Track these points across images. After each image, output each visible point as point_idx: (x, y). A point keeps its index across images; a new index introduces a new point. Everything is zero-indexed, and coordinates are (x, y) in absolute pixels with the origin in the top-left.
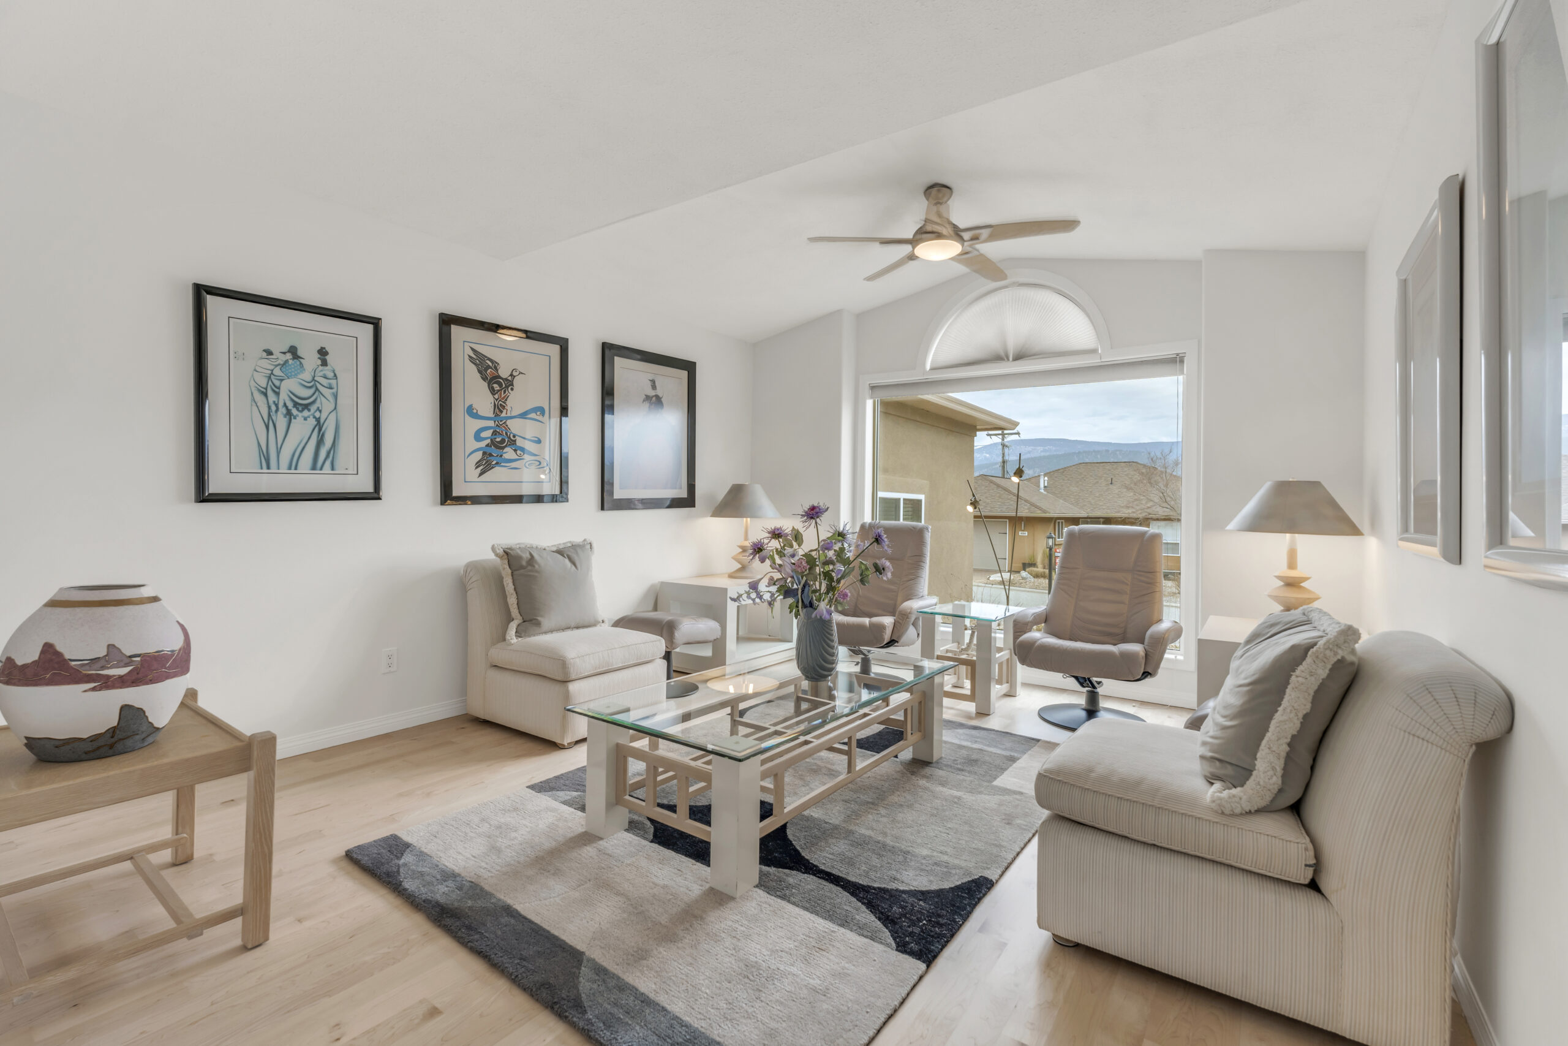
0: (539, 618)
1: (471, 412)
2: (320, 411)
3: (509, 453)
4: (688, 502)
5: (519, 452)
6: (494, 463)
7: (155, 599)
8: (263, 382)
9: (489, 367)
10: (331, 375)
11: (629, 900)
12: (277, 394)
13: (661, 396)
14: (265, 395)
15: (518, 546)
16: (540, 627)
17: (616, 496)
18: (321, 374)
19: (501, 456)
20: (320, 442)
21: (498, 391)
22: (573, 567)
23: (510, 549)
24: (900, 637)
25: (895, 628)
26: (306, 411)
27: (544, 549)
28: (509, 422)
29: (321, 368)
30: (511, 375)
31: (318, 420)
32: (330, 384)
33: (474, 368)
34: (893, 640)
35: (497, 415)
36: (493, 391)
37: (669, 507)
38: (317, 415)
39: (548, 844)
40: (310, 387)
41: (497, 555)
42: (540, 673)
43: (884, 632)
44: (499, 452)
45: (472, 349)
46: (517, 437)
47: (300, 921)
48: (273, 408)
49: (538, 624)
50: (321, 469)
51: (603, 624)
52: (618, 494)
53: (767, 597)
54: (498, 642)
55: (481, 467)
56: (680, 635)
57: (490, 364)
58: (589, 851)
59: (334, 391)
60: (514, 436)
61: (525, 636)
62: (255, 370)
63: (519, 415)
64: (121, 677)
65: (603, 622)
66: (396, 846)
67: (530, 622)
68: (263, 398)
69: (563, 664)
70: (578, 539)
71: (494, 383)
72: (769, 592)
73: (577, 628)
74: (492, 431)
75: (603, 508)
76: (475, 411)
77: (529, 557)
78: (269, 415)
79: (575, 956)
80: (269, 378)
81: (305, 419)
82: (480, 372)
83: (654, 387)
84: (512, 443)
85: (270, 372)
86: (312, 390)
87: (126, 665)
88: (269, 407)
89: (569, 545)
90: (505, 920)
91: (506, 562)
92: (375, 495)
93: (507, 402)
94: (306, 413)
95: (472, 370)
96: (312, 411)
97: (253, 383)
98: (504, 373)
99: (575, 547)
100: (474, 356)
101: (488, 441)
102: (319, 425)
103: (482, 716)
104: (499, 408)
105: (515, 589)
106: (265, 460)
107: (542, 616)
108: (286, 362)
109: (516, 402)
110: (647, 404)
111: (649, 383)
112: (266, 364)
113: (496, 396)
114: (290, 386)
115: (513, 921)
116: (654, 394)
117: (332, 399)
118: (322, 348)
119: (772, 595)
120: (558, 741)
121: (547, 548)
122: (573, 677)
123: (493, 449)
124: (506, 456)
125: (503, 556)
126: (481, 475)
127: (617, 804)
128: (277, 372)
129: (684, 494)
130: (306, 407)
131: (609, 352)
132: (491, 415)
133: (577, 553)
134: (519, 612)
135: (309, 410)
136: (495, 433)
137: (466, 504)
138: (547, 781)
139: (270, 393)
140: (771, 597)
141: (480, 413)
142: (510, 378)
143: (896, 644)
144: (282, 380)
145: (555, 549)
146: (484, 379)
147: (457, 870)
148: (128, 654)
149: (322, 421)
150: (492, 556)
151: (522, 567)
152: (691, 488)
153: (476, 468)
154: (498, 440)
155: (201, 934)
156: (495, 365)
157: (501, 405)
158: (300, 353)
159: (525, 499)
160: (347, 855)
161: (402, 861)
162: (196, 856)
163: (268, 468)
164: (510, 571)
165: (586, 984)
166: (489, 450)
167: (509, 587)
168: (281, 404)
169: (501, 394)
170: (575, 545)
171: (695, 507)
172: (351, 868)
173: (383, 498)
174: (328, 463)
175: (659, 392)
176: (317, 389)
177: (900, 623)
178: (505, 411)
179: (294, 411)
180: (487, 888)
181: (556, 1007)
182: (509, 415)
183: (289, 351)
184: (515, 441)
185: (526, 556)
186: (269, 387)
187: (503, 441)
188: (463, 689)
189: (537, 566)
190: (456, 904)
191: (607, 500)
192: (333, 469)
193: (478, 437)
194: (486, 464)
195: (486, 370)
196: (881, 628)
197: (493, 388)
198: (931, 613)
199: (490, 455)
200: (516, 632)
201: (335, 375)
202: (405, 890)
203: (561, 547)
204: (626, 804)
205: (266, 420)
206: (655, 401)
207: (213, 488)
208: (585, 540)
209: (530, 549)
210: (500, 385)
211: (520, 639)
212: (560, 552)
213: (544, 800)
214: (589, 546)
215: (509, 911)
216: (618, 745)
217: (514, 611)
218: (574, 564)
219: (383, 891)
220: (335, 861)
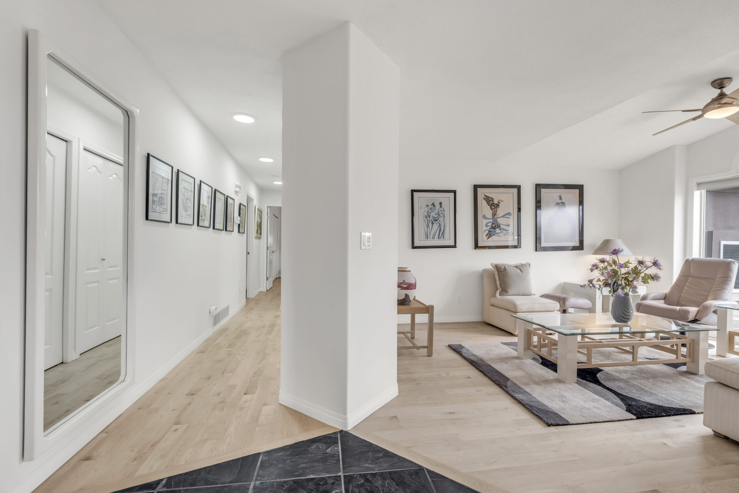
0: (508, 290)
1: (484, 217)
2: (440, 221)
3: (498, 230)
4: (580, 247)
5: (501, 230)
6: (492, 234)
7: (410, 271)
8: (426, 214)
9: (490, 200)
10: (443, 210)
11: (527, 373)
12: (430, 217)
13: (564, 202)
14: (427, 218)
15: (500, 264)
16: (508, 293)
17: (542, 246)
18: (440, 210)
19: (495, 232)
20: (440, 230)
21: (494, 208)
22: (521, 272)
23: (498, 265)
24: (701, 318)
25: (698, 313)
26: (436, 221)
27: (510, 265)
28: (498, 220)
29: (440, 208)
30: (498, 202)
31: (439, 224)
32: (442, 213)
33: (485, 202)
34: (697, 320)
35: (493, 217)
36: (492, 209)
37: (571, 250)
38: (439, 222)
39: (504, 356)
40: (437, 214)
41: (493, 267)
42: (507, 308)
43: (688, 314)
44: (494, 230)
45: (485, 195)
46: (501, 225)
47: (439, 355)
48: (429, 221)
49: (507, 292)
50: (440, 239)
51: (534, 296)
52: (543, 244)
53: (597, 286)
54: (493, 297)
55: (488, 236)
56: (568, 303)
57: (491, 199)
58: (517, 361)
59: (444, 215)
60: (500, 224)
61: (502, 296)
62: (425, 211)
63: (502, 216)
64: (405, 287)
65: (534, 295)
66: (461, 347)
67: (504, 291)
68: (426, 219)
69: (515, 306)
70: (524, 262)
71: (493, 206)
72: (598, 284)
73: (523, 295)
74: (491, 223)
75: (536, 250)
76: (486, 217)
77: (504, 268)
78: (428, 224)
79: (508, 379)
80: (428, 213)
81: (436, 224)
82: (487, 203)
83: (561, 199)
84: (499, 227)
85: (428, 211)
86: (438, 215)
87: (406, 285)
88: (428, 221)
89: (520, 264)
90: (489, 367)
91: (496, 269)
92: (455, 246)
93: (497, 212)
94: (436, 222)
95: (484, 202)
96: (438, 221)
97: (424, 215)
98: (496, 202)
99: (522, 265)
100: (485, 198)
101: (490, 227)
102: (440, 225)
103: (488, 322)
104: (494, 215)
105: (499, 279)
106: (427, 237)
107: (508, 289)
108: (432, 208)
109: (500, 212)
110: (557, 207)
111: (558, 198)
112: (427, 209)
113: (493, 211)
114: (433, 214)
115: (491, 368)
116: (561, 202)
117: (443, 218)
118: (441, 202)
119: (600, 286)
120: (513, 333)
121: (511, 265)
122: (519, 311)
123: (492, 230)
124: (497, 232)
125: (495, 267)
126: (488, 238)
127: (528, 349)
128: (430, 211)
129: (577, 244)
130: (437, 220)
131: (538, 187)
132: (491, 217)
133: (523, 267)
134: (501, 287)
135: (437, 221)
136: (493, 224)
137: (486, 249)
138: (508, 343)
139: (428, 217)
140: (599, 286)
141: (487, 217)
142: (498, 203)
143: (699, 322)
144: (431, 213)
145: (514, 265)
146: (489, 205)
147: (477, 355)
148: (407, 282)
149: (440, 224)
150: (491, 267)
151: (501, 271)
152: (581, 242)
153: (486, 236)
154: (494, 226)
155: (419, 349)
156: (493, 199)
157: (495, 213)
158: (435, 205)
159: (509, 247)
160: (449, 346)
161: (462, 350)
162: (415, 338)
163: (428, 239)
164: (497, 273)
165: (509, 384)
166: (491, 230)
167: (497, 278)
168: (430, 220)
169: (495, 210)
170: (523, 265)
171: (583, 250)
172: (449, 348)
173: (457, 247)
174: (442, 237)
175: (563, 201)
176: (439, 215)
177: (702, 311)
178: (496, 216)
179: (434, 222)
180: (485, 360)
181: (500, 385)
182: (498, 217)
183: (432, 205)
184: (500, 226)
185: (503, 267)
186: (428, 216)
187: (495, 226)
188: (482, 313)
189: (507, 271)
190: (476, 361)
191: (538, 247)
192: (443, 238)
193: (487, 226)
194: (490, 235)
195: (489, 202)
196: (688, 312)
197: (492, 208)
198: (725, 308)
199: (491, 232)
200: (499, 294)
201: (444, 210)
202: (463, 355)
203: (517, 265)
204: (531, 350)
205: (427, 225)
206: (561, 204)
207: (416, 245)
208: (527, 263)
209: (504, 265)
210: (494, 206)
211: (501, 296)
212: (516, 267)
213: (505, 347)
214: (528, 265)
215: (490, 366)
216: (528, 330)
217: (499, 287)
218: (521, 271)
219: (458, 355)
220: (446, 346)
